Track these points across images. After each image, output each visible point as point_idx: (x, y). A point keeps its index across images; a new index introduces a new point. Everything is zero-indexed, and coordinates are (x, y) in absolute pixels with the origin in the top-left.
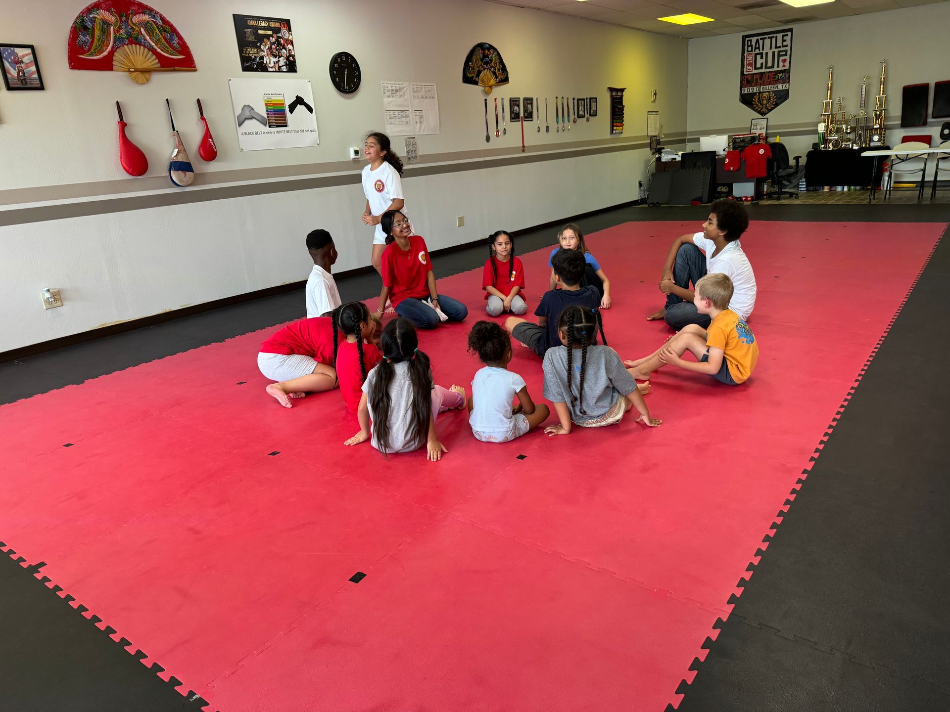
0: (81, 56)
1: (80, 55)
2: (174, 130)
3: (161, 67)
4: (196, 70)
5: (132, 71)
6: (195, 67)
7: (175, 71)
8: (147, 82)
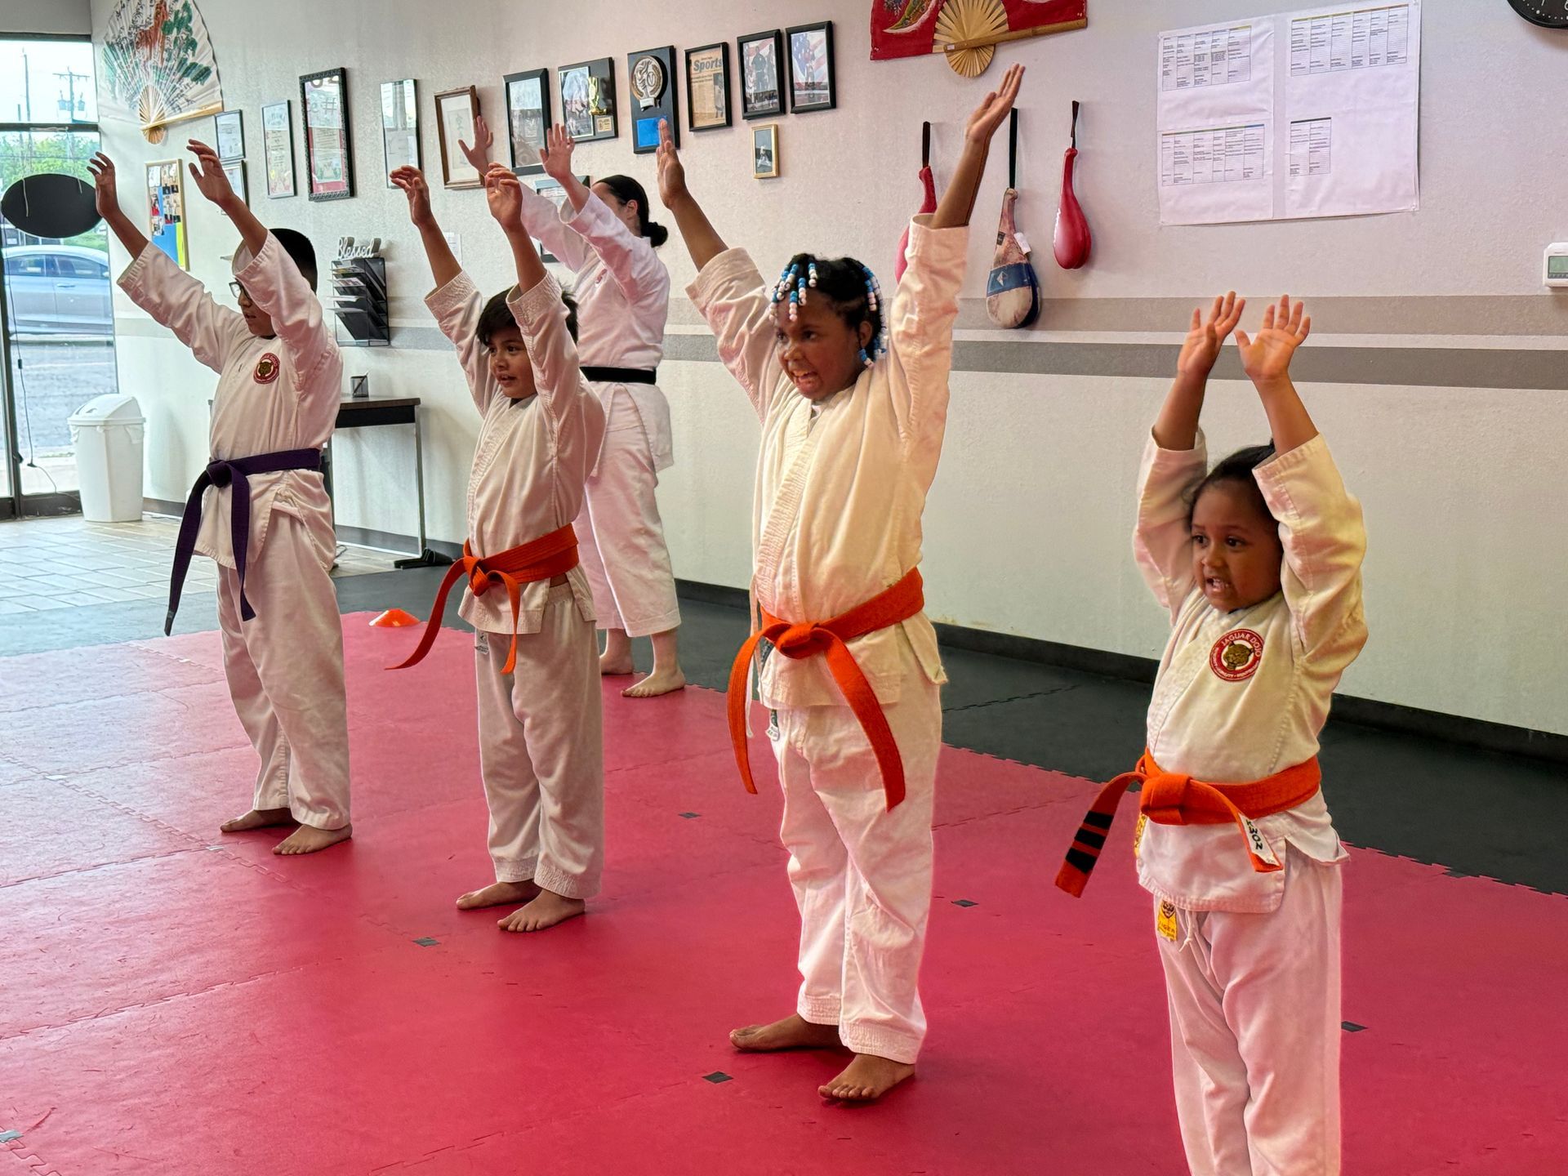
0: (888, 31)
1: (886, 28)
2: (1012, 185)
3: (1012, 29)
4: (1085, 26)
5: (952, 51)
6: (1084, 16)
7: (1036, 35)
8: (982, 73)
